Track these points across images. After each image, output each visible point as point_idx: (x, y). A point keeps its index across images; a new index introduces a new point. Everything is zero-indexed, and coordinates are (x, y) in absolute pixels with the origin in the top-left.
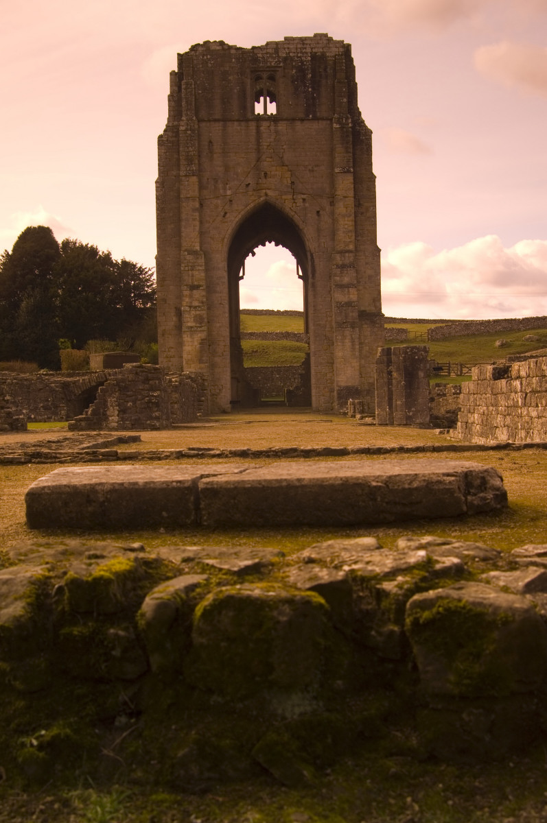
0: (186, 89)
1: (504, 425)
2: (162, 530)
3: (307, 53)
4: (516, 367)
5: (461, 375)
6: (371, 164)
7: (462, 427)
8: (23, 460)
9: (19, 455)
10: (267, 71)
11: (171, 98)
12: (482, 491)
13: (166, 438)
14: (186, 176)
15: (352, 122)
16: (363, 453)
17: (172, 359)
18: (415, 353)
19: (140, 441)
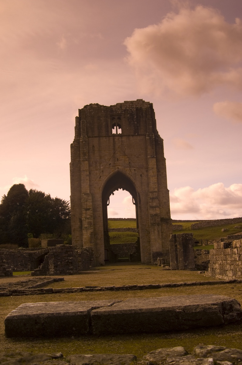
0: (82, 124)
1: (230, 269)
2: (73, 337)
3: (134, 108)
4: (235, 243)
5: (207, 245)
6: (164, 154)
7: (211, 270)
8: (8, 294)
9: (7, 292)
10: (118, 115)
11: (76, 128)
12: (231, 312)
13: (76, 279)
14: (83, 161)
15: (154, 136)
16: (167, 287)
17: (78, 242)
18: (187, 236)
19: (64, 280)
